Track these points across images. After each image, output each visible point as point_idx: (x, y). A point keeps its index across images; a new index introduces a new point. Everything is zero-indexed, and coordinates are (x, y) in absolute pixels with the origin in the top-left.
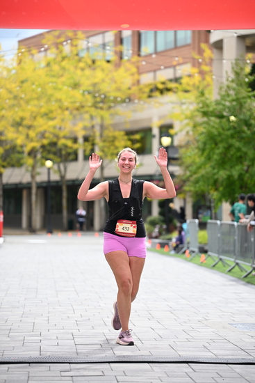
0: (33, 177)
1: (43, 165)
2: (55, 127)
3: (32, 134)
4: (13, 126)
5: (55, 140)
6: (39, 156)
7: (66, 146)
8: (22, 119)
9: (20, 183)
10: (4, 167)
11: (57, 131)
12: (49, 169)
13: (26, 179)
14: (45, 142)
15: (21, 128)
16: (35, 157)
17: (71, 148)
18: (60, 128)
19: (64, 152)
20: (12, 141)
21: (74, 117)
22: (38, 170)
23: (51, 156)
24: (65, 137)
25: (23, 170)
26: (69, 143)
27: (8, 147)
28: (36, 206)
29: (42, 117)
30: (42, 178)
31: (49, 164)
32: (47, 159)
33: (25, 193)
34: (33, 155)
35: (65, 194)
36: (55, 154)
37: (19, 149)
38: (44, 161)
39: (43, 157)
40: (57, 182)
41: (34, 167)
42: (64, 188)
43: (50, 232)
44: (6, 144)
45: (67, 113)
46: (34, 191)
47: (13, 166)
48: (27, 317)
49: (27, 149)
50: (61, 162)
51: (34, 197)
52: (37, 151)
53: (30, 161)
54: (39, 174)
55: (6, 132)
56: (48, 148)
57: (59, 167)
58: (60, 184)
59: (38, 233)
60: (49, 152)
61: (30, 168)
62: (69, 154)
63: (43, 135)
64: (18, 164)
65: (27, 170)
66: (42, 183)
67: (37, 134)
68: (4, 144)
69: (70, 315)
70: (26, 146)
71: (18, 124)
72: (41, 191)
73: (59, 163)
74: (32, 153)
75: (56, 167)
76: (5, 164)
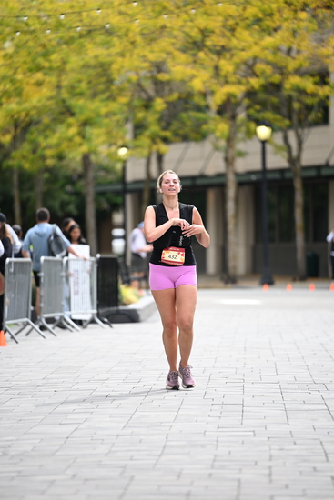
0: (228, 161)
1: (251, 134)
2: (277, 50)
3: (226, 66)
4: (184, 50)
5: (276, 78)
6: (242, 116)
7: (302, 92)
8: (205, 33)
9: (202, 176)
10: (166, 140)
11: (281, 58)
12: (264, 142)
13: (215, 166)
14: (255, 83)
15: (201, 55)
16: (233, 117)
17: (313, 95)
18: (289, 51)
19: (296, 106)
20: (183, 82)
21: (321, 24)
22: (240, 146)
23: (269, 115)
24: (299, 72)
25: (207, 145)
26: (309, 84)
27: (175, 96)
28: (236, 225)
29: (248, 27)
30: (249, 163)
31: (264, 132)
32: (259, 123)
33: (211, 197)
34: (228, 115)
35: (299, 198)
36: (276, 109)
37: (197, 100)
38: (252, 125)
39: (249, 117)
40: (282, 171)
41: (230, 140)
42: (298, 185)
43: (268, 281)
44: (171, 91)
45: (303, 15)
46: (231, 192)
47: (185, 138)
48: (223, 467)
49: (216, 101)
50: (290, 127)
51: (231, 205)
52: (238, 104)
53: (222, 127)
54: (241, 154)
55: (170, 64)
56: (262, 96)
57: (286, 139)
58: (288, 175)
59: (241, 283)
60: (264, 105)
61: (222, 143)
62: (309, 108)
63: (250, 68)
64: (198, 134)
65: (216, 148)
66: (250, 173)
67: (237, 66)
68: (167, 89)
69: (317, 465)
70: (213, 93)
71: (195, 46)
72: (246, 190)
73: (285, 131)
74: (226, 109)
75: (279, 139)
76: (168, 134)
